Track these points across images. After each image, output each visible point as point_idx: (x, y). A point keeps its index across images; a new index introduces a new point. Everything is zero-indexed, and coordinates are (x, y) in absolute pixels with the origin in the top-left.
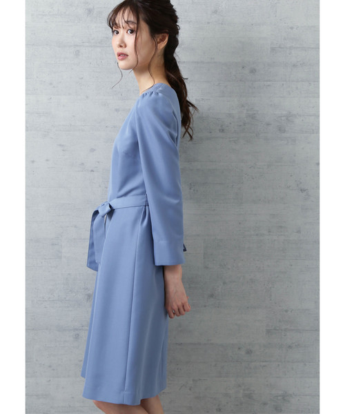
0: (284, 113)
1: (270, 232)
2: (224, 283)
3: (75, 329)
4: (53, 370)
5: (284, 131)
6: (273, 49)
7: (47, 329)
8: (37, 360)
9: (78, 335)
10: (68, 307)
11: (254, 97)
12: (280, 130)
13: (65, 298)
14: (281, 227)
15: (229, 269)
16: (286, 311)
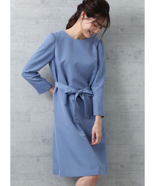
0: (137, 49)
1: (131, 107)
2: (110, 133)
3: (37, 156)
4: (27, 176)
5: (138, 59)
6: (132, 19)
7: (24, 156)
8: (19, 172)
9: (39, 159)
10: (34, 145)
11: (123, 42)
12: (135, 58)
13: (32, 141)
14: (137, 105)
15: (112, 126)
16: (140, 146)
